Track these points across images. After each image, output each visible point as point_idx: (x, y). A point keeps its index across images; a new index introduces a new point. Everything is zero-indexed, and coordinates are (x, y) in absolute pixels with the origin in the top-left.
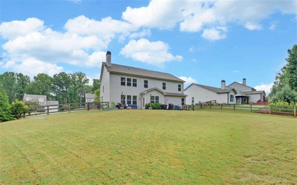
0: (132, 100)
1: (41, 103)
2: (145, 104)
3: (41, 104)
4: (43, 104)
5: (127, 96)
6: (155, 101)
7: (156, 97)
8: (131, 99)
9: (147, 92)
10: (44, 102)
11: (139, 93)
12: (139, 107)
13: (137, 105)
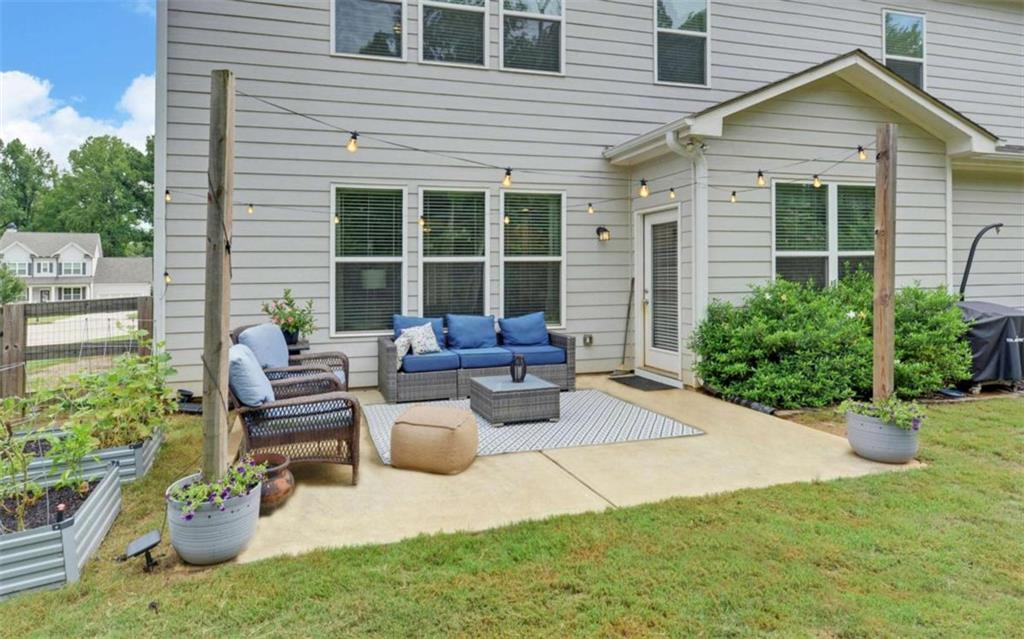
0: (493, 259)
1: (68, 271)
2: (692, 315)
3: (72, 275)
4: (81, 275)
5: (429, 197)
6: (833, 253)
7: (843, 191)
8: (474, 245)
9: (728, 122)
10: (84, 265)
11: (589, 160)
12: (589, 341)
13: (563, 327)
